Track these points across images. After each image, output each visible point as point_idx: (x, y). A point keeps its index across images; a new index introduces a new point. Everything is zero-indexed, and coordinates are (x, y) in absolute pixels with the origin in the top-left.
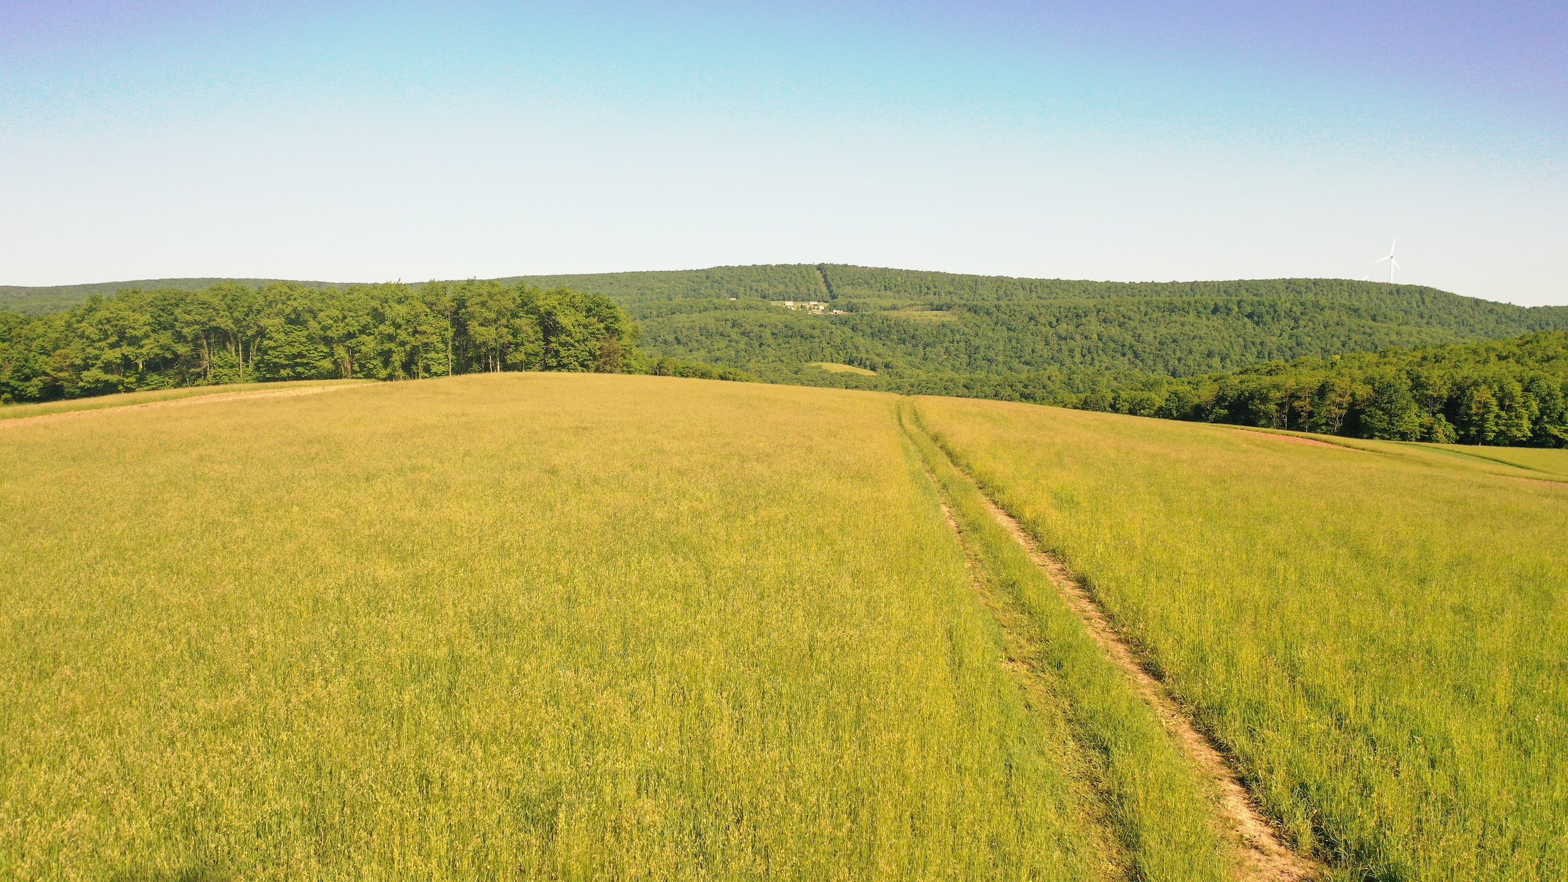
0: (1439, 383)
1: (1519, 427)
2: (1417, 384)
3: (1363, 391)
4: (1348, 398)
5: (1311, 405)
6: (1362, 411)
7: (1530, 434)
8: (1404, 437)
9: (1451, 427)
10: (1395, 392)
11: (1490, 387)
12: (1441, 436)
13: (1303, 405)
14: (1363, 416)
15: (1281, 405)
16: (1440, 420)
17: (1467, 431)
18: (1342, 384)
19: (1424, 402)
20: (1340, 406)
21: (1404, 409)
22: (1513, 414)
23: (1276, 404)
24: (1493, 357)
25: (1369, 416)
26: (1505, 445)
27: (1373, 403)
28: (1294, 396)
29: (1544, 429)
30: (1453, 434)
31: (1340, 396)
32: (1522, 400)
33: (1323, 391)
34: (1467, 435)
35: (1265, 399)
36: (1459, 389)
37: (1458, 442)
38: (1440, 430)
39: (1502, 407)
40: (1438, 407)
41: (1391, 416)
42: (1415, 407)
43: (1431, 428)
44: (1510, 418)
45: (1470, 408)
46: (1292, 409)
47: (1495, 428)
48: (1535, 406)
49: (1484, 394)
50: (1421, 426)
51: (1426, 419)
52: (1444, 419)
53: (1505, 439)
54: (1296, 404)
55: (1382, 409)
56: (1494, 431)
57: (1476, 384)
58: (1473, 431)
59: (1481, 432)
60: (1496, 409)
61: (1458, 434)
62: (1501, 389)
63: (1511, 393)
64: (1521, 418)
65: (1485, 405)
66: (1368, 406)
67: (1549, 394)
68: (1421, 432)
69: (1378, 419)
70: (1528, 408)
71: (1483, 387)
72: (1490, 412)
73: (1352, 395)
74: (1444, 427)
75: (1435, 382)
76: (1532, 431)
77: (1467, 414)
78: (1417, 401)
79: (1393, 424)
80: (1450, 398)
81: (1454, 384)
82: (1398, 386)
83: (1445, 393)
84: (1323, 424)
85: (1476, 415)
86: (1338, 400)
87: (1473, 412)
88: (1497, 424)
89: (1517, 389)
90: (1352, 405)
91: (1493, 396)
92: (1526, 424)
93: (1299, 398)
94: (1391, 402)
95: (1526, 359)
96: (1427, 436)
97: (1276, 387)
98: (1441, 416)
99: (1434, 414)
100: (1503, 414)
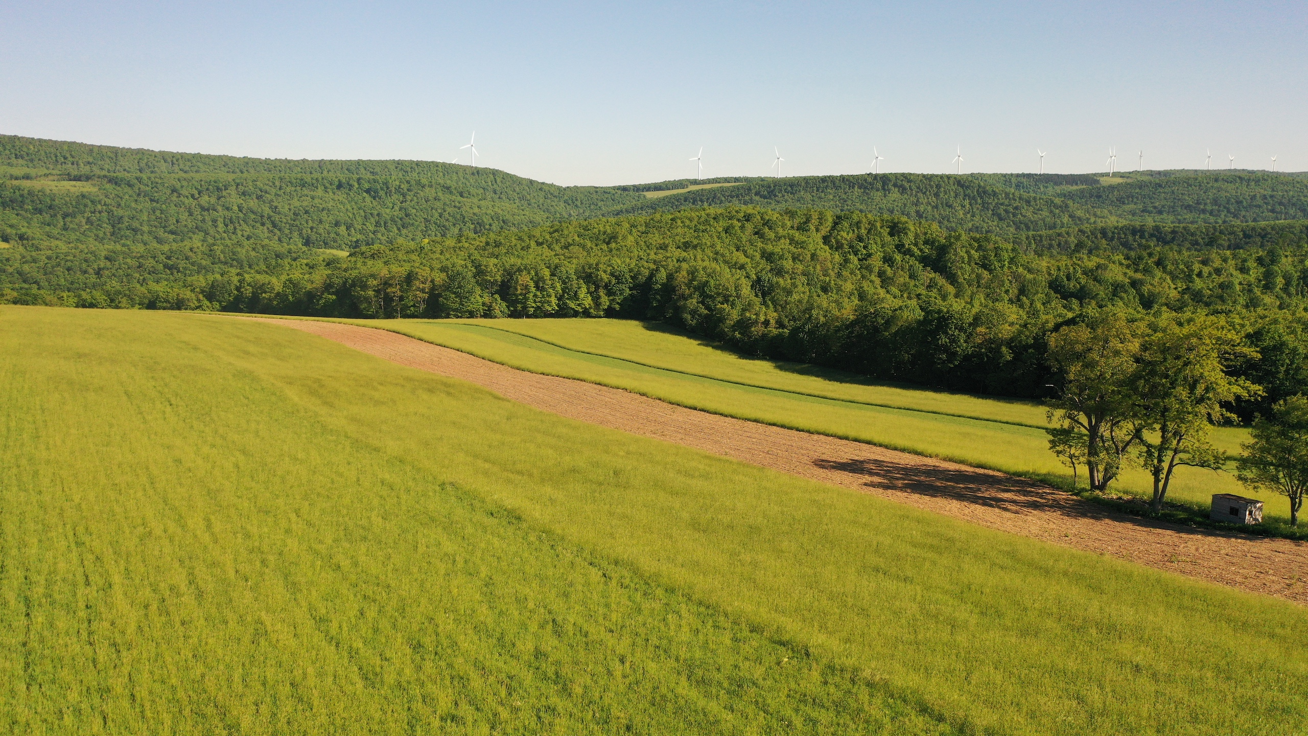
0: (495, 270)
1: (549, 303)
2: (480, 272)
3: (440, 278)
4: (428, 286)
5: (401, 291)
6: (440, 295)
7: (557, 308)
8: (472, 315)
9: (504, 304)
10: (463, 278)
11: (529, 273)
12: (497, 312)
13: (395, 291)
14: (441, 299)
15: (378, 292)
16: (496, 300)
17: (516, 308)
18: (424, 272)
19: (484, 285)
20: (423, 291)
21: (471, 292)
22: (545, 293)
23: (374, 291)
24: (533, 244)
25: (445, 299)
26: (541, 317)
27: (447, 288)
28: (386, 283)
29: (565, 304)
30: (506, 311)
31: (423, 283)
32: (550, 283)
33: (409, 278)
34: (515, 310)
35: (364, 287)
36: (509, 274)
37: (510, 316)
38: (497, 308)
39: (537, 287)
40: (495, 288)
41: (461, 299)
42: (478, 290)
43: (491, 306)
44: (543, 297)
45: (516, 289)
46: (386, 294)
47: (534, 305)
48: (559, 286)
49: (525, 279)
50: (484, 304)
51: (487, 299)
52: (499, 299)
53: (541, 313)
54: (389, 290)
55: (454, 293)
56: (533, 307)
57: (519, 270)
58: (519, 307)
59: (525, 307)
60: (533, 290)
61: (509, 310)
62: (537, 274)
63: (543, 277)
64: (550, 296)
65: (526, 287)
66: (444, 291)
67: (567, 278)
68: (483, 310)
69: (452, 301)
70: (554, 288)
71: (524, 273)
72: (529, 292)
73: (432, 281)
74: (500, 306)
75: (491, 270)
76: (558, 305)
77: (514, 294)
78: (479, 285)
79: (463, 305)
80: (503, 281)
81: (505, 270)
82: (464, 274)
83: (499, 278)
84: (412, 306)
85: (521, 294)
86: (421, 286)
87: (519, 292)
88: (535, 302)
89: (547, 273)
90: (433, 289)
91: (532, 279)
92: (554, 300)
93: (391, 285)
94: (460, 287)
95: (554, 245)
96: (488, 314)
97: (373, 276)
98: (497, 296)
99: (493, 294)
100: (538, 293)
